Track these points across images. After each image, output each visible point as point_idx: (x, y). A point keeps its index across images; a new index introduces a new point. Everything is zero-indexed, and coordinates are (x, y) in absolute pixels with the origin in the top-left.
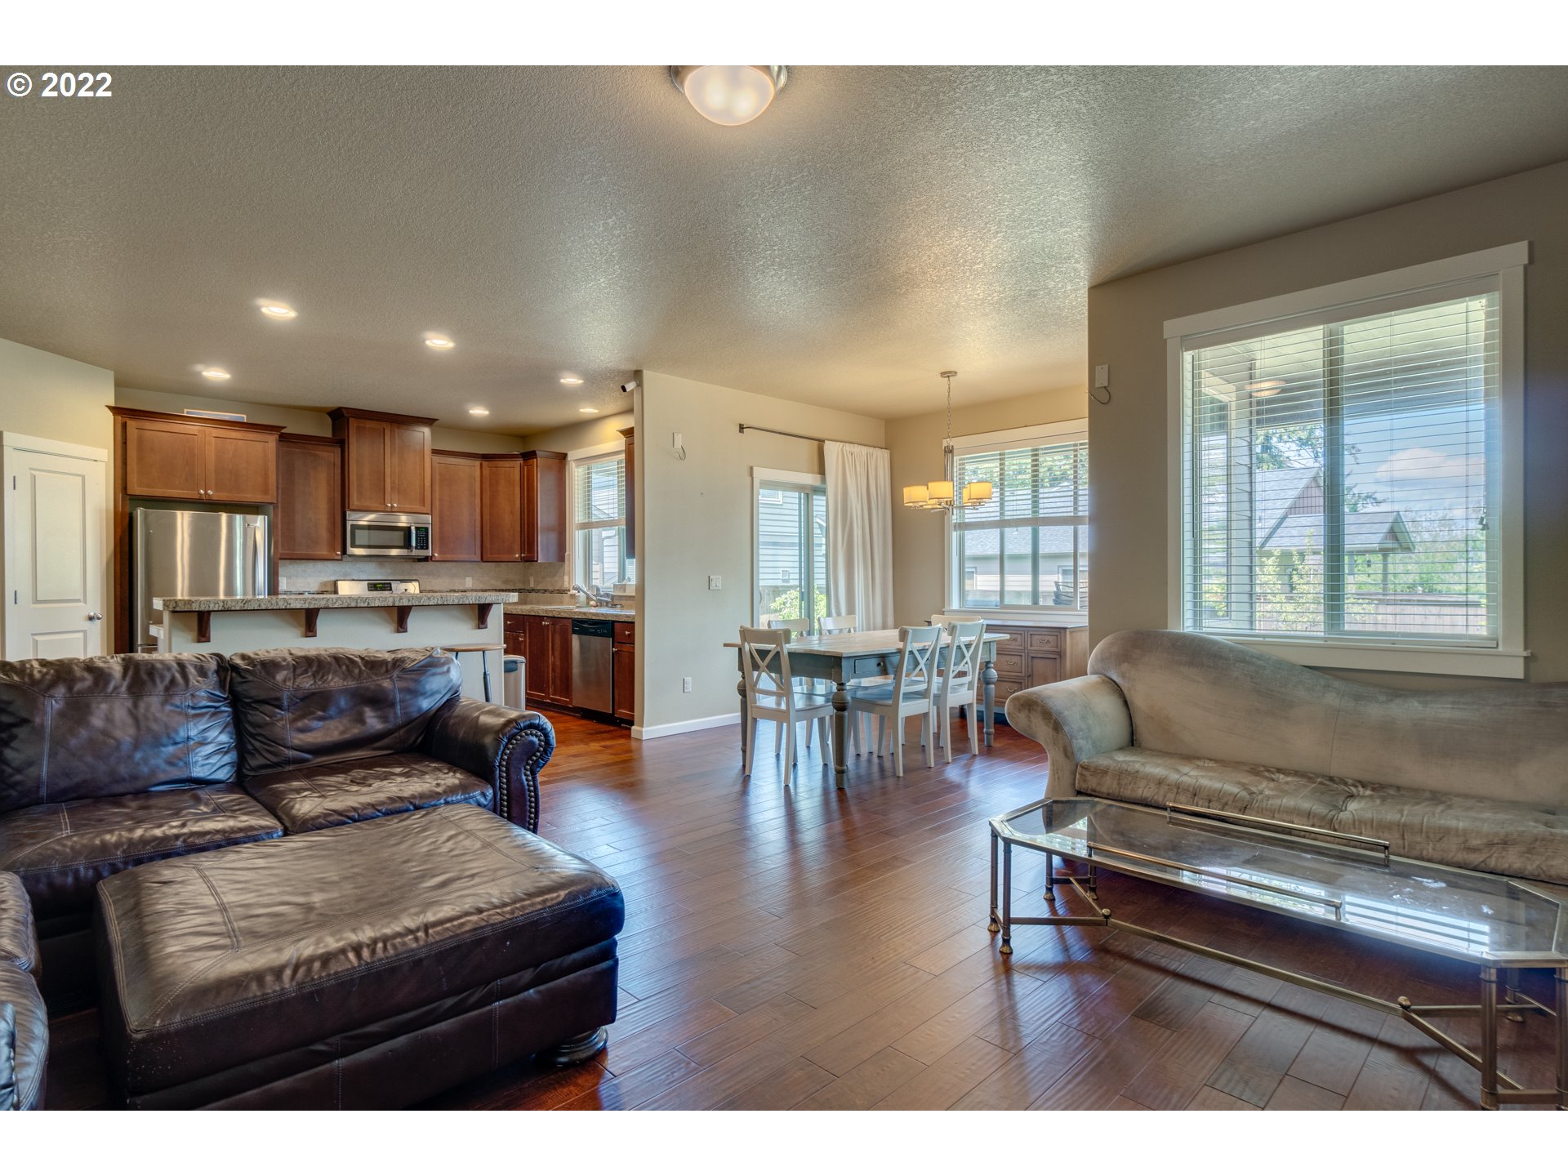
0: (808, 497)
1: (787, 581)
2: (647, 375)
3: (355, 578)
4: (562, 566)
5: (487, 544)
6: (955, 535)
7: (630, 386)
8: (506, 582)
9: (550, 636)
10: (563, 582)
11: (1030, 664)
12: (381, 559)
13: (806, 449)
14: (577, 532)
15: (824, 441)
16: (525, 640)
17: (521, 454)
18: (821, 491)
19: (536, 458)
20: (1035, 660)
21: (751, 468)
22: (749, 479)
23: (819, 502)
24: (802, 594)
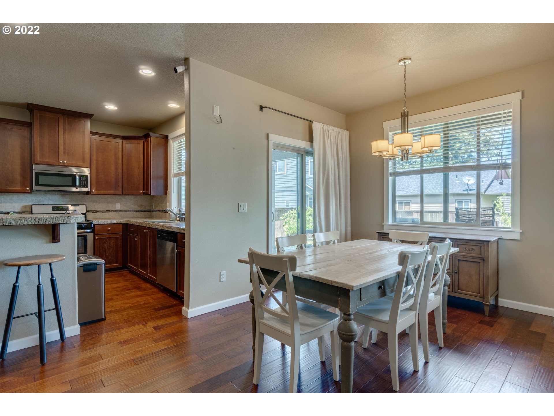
0: (302, 156)
1: (288, 206)
2: (192, 61)
3: (45, 203)
4: (166, 197)
5: (125, 185)
6: (390, 179)
7: (180, 69)
8: (141, 206)
9: (148, 239)
10: (166, 206)
11: (457, 264)
12: (62, 193)
13: (302, 126)
14: (173, 179)
15: (312, 122)
16: (138, 240)
17: (143, 136)
18: (310, 154)
19: (150, 137)
20: (460, 262)
21: (268, 135)
22: (266, 141)
23: (309, 160)
24: (298, 214)
